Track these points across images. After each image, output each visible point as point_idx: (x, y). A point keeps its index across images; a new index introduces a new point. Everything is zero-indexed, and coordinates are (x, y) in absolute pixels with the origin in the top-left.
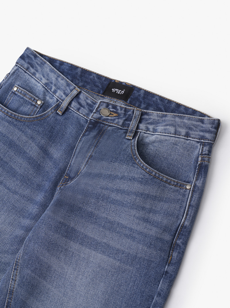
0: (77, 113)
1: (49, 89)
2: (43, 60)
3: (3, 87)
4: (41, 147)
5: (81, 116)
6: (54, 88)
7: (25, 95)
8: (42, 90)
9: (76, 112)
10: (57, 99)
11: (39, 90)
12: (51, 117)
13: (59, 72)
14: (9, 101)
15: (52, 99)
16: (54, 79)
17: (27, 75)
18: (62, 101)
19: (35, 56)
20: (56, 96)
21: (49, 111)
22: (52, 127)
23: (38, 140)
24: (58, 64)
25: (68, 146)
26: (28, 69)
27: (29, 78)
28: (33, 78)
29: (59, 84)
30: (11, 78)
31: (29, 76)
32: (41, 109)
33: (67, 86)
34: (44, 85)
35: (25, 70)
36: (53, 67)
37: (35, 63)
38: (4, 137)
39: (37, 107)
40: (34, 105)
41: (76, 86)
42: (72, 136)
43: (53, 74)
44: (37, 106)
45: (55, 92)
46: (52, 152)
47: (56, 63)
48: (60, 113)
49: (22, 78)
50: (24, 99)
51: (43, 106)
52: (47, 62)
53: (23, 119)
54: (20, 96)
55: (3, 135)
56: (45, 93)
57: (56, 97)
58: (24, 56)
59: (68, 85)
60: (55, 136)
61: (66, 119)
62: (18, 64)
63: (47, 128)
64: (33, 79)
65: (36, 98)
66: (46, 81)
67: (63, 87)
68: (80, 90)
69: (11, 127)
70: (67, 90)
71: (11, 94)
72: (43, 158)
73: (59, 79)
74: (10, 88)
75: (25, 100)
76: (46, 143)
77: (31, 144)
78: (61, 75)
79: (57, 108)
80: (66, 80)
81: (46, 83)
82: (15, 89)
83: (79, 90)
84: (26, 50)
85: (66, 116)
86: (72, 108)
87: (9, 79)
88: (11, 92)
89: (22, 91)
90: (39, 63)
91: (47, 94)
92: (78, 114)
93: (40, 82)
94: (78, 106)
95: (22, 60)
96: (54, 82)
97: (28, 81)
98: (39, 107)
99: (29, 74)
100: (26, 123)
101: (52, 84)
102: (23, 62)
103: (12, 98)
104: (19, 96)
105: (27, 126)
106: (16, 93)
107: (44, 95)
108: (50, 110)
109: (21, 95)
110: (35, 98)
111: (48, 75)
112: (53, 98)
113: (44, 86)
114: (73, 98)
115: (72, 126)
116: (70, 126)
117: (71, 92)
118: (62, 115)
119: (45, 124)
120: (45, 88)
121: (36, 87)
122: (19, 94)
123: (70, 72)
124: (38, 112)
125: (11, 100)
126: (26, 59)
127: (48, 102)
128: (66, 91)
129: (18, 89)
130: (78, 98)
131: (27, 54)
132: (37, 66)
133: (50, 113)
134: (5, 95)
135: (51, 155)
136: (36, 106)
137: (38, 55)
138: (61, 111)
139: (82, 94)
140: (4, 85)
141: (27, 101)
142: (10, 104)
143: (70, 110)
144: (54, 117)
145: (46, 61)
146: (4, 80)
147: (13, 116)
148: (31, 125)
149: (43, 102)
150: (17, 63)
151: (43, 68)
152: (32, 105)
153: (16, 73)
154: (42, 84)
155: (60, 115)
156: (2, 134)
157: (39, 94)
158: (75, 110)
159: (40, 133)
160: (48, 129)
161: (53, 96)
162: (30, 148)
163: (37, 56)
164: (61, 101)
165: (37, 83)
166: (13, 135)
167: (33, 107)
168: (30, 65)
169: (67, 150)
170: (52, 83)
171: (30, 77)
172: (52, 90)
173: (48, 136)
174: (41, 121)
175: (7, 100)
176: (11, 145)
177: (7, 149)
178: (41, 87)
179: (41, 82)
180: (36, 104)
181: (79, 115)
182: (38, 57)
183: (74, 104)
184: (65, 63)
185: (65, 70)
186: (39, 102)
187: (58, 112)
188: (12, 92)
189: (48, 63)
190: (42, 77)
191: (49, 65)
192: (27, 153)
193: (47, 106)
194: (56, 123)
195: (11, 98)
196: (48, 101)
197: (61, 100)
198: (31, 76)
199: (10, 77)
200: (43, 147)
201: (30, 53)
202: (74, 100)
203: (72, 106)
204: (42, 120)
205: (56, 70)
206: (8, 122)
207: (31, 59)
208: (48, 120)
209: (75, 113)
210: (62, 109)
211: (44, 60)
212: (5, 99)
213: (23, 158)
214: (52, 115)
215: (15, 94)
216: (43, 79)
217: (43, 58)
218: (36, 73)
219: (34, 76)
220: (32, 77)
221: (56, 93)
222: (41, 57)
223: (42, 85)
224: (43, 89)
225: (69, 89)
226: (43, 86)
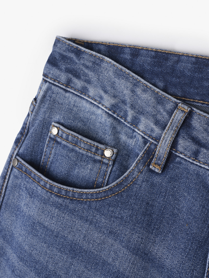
0: (195, 162)
1: (121, 118)
2: (95, 56)
3: (31, 131)
4: (134, 249)
5: (204, 168)
6: (130, 114)
7: (76, 144)
8: (108, 124)
9: (191, 160)
10: (143, 138)
11: (101, 123)
12: (139, 182)
13: (134, 75)
14: (49, 158)
15: (132, 137)
16: (127, 92)
17: (71, 95)
18: (155, 140)
19: (78, 53)
20: (139, 130)
21: (133, 170)
22: (148, 203)
23: (125, 235)
24: (128, 57)
25: (190, 240)
26: (68, 83)
27: (75, 102)
28: (84, 99)
29: (139, 101)
30: (43, 110)
31: (75, 98)
32: (116, 165)
33: (158, 103)
34: (110, 110)
35: (64, 87)
36: (120, 66)
37: (81, 67)
38: (57, 237)
39: (107, 164)
40: (100, 161)
41: (179, 101)
42: (195, 217)
43: (123, 82)
44: (105, 161)
45: (135, 122)
46: (159, 254)
47: (124, 53)
48: (158, 170)
49: (62, 104)
50: (76, 152)
51: (119, 158)
52: (106, 58)
53: (84, 197)
54: (67, 147)
55: (55, 234)
56: (115, 128)
57: (141, 133)
58: (55, 58)
59: (160, 101)
60: (157, 220)
61: (172, 179)
62: (47, 78)
63: (137, 208)
64: (84, 102)
65: (101, 146)
66: (113, 101)
67: (149, 109)
68: (189, 109)
69: (66, 217)
70: (161, 114)
71: (49, 141)
72: (144, 269)
73: (139, 91)
74: (44, 131)
75: (80, 153)
76: (142, 239)
77: (112, 245)
78: (140, 81)
79: (148, 158)
80: (154, 91)
81: (113, 105)
82: (55, 131)
83: (187, 109)
84: (55, 45)
85: (171, 173)
86: (181, 153)
87: (37, 113)
88: (48, 138)
89: (68, 135)
90: (90, 64)
91: (119, 128)
92: (197, 165)
93: (100, 106)
94: (194, 147)
95: (54, 68)
96: (128, 100)
97: (75, 109)
98: (110, 163)
99: (74, 93)
100: (94, 205)
101: (126, 104)
102: (55, 71)
103: (53, 151)
104: (65, 145)
105: (95, 209)
106: (59, 140)
107: (115, 132)
108: (135, 167)
109: (68, 145)
110: (97, 146)
111: (113, 85)
112: (135, 136)
113: (110, 113)
114: (179, 131)
115: (189, 194)
116: (186, 194)
117: (170, 116)
118: (162, 172)
119: (132, 201)
120: (113, 116)
121: (94, 117)
122: (64, 142)
123: (156, 69)
124: (110, 173)
125: (52, 156)
126: (60, 64)
127: (125, 146)
128: (159, 117)
129: (60, 132)
130: (189, 127)
131: (59, 54)
132: (86, 71)
133: (136, 173)
134: (39, 145)
135: (159, 261)
136: (103, 163)
137: (83, 49)
138: (159, 165)
139: (195, 117)
140: (33, 126)
141: (83, 155)
142: (51, 163)
143: (178, 159)
144: (147, 181)
145: (102, 56)
146: (28, 115)
147: (63, 193)
148: (104, 207)
149: (115, 150)
150: (45, 75)
151: (101, 72)
152: (95, 161)
153: (49, 96)
154: (104, 109)
155: (157, 174)
156: (53, 232)
157: (105, 134)
158: (189, 158)
159: (126, 222)
160: (141, 208)
161: (134, 131)
162: (112, 253)
163: (80, 50)
164: (153, 141)
165: (94, 109)
166: (73, 232)
167: (98, 165)
168: (72, 74)
169: (190, 249)
170: (124, 102)
171: (78, 99)
172: (129, 119)
173: (143, 224)
174: (122, 196)
175: (45, 155)
176: (74, 251)
177: (70, 260)
178: (105, 116)
179: (103, 105)
180: (102, 158)
181: (200, 166)
182: (84, 51)
183: (182, 143)
184: (142, 52)
185: (146, 65)
186: (108, 153)
187: (153, 169)
188: (50, 138)
189: (108, 59)
190: (102, 93)
191: (110, 63)
192: (109, 264)
193: (126, 155)
194: (153, 193)
195: (51, 151)
196: (125, 143)
197: (152, 139)
198: (79, 96)
199: (39, 107)
200: (138, 249)
201: (64, 49)
202: (182, 134)
203: (180, 148)
204: (123, 191)
205: (128, 71)
206: (57, 207)
207: (71, 61)
208: (135, 189)
209: (189, 165)
210: (159, 159)
211: (99, 55)
212: (42, 154)
213: (104, 275)
214: (141, 179)
215: (58, 143)
216: (105, 96)
217: (94, 53)
218: (88, 86)
219: (85, 95)
220: (81, 97)
221: (138, 123)
222: (89, 51)
223: (106, 112)
224: (109, 120)
225: (165, 110)
226: (108, 113)
